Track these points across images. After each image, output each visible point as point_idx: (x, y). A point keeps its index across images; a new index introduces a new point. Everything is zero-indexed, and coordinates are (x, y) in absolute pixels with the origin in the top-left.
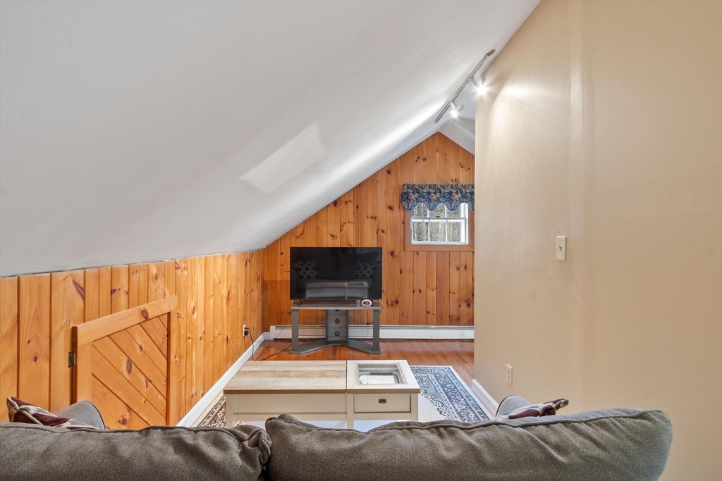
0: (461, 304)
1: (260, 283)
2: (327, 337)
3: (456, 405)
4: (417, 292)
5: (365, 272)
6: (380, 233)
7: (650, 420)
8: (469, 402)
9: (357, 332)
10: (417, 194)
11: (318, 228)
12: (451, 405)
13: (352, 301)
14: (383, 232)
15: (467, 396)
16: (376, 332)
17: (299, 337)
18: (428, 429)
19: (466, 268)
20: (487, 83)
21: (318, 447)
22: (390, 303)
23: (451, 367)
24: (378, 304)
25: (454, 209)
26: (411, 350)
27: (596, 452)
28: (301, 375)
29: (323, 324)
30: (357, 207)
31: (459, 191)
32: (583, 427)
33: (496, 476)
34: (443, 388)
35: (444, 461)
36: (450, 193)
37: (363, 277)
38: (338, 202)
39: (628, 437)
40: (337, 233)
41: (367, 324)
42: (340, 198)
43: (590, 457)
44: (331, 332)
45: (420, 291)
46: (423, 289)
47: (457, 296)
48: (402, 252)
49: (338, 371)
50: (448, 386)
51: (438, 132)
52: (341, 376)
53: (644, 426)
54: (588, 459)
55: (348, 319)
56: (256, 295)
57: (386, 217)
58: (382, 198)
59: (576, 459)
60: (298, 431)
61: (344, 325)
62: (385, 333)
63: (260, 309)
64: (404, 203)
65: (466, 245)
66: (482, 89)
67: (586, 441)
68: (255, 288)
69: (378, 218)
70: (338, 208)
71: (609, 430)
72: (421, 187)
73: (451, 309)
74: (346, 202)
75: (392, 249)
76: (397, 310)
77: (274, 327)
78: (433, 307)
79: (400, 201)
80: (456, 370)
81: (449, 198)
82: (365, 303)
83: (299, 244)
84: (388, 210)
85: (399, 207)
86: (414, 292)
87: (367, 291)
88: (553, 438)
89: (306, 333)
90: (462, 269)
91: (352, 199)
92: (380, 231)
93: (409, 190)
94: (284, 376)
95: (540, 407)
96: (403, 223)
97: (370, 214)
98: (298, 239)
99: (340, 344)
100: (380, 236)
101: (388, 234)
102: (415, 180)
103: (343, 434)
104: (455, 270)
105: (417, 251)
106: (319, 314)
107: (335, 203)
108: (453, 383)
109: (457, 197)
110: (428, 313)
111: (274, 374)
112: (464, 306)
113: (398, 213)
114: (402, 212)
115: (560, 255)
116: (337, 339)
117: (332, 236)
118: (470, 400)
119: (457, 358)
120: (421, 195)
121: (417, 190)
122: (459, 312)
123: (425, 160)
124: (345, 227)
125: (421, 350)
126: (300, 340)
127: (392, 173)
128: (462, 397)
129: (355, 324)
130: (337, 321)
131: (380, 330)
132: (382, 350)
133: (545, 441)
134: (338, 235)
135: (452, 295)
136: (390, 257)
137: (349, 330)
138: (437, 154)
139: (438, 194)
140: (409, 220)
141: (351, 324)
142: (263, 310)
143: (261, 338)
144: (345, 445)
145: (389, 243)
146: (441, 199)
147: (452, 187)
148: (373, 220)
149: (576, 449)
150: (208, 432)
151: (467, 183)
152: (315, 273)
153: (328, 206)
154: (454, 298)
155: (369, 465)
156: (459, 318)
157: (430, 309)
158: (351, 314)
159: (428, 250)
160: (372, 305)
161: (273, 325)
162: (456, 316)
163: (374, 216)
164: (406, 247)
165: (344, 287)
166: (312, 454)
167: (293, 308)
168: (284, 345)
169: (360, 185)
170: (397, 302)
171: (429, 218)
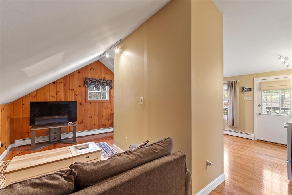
0: (106, 120)
1: (9, 120)
2: (50, 140)
3: (109, 154)
4: (90, 118)
5: (65, 112)
6: (75, 96)
7: (170, 139)
8: (113, 152)
9: (64, 136)
10: (90, 82)
11: (44, 94)
12: (107, 154)
13: (63, 123)
14: (77, 95)
15: (112, 150)
16: (75, 135)
17: (36, 143)
18: (124, 154)
19: (108, 108)
20: (119, 48)
21: (94, 168)
22: (79, 123)
23: (105, 142)
24: (76, 124)
25: (104, 88)
26: (89, 139)
27: (162, 148)
28: (48, 156)
29: (47, 135)
30: (65, 85)
31: (106, 82)
32: (158, 143)
33: (145, 159)
34: (103, 149)
35: (133, 160)
36: (103, 82)
37: (64, 114)
38: (56, 82)
39: (167, 143)
40: (55, 95)
41: (70, 132)
42: (56, 81)
43: (161, 149)
44: (52, 138)
45: (92, 117)
46: (93, 116)
47: (105, 118)
48: (85, 103)
49: (66, 151)
50: (105, 148)
51: (98, 60)
52: (68, 153)
53: (169, 140)
54: (161, 150)
55: (60, 131)
56: (7, 126)
57: (78, 90)
58: (76, 82)
59: (159, 151)
60: (85, 166)
61: (59, 134)
62: (78, 135)
63: (9, 133)
64: (85, 85)
65: (108, 100)
66: (117, 50)
67: (160, 146)
68: (7, 122)
69: (74, 90)
70: (55, 85)
71: (163, 143)
72: (92, 79)
73: (103, 123)
74: (60, 83)
75: (80, 102)
76: (83, 125)
77: (18, 140)
78: (96, 123)
79: (84, 84)
80: (106, 143)
81: (102, 84)
82: (69, 124)
83: (34, 100)
84: (79, 87)
85: (83, 86)
86: (89, 118)
87: (67, 119)
88: (153, 148)
89: (38, 140)
90: (107, 108)
91: (62, 82)
92: (75, 95)
93: (88, 80)
94: (40, 159)
95: (143, 144)
96: (85, 92)
97: (71, 88)
98: (34, 98)
99: (57, 142)
100: (75, 97)
101: (79, 96)
102: (90, 76)
103: (101, 162)
104: (104, 109)
105: (91, 102)
106: (45, 131)
107: (54, 83)
108: (106, 147)
109: (105, 84)
110: (95, 125)
111: (33, 159)
112: (107, 121)
113: (83, 89)
114: (85, 88)
115: (141, 103)
116: (55, 140)
117: (52, 97)
118: (113, 151)
119: (106, 139)
120: (92, 82)
121: (91, 80)
122: (106, 123)
123: (93, 69)
124: (59, 93)
125: (93, 138)
126: (36, 144)
127: (80, 73)
128: (110, 151)
129: (64, 133)
130: (55, 133)
131: (77, 134)
132: (77, 141)
133: (152, 148)
134: (56, 96)
135: (103, 118)
136: (80, 105)
137: (61, 136)
138: (98, 68)
139: (98, 82)
140: (87, 91)
141: (62, 133)
142: (11, 133)
143: (9, 147)
144: (103, 164)
145: (79, 99)
146: (99, 84)
147: (103, 80)
148: (72, 91)
149: (159, 149)
150: (47, 177)
151: (108, 79)
152: (39, 113)
153: (50, 84)
154: (104, 118)
155: (113, 167)
156: (105, 125)
157: (95, 124)
158: (62, 129)
159: (95, 102)
160: (73, 124)
161: (17, 139)
162: (104, 125)
163: (72, 89)
164: (86, 101)
165: (56, 119)
166: (94, 170)
167: (31, 130)
168: (26, 148)
169: (66, 76)
170: (82, 122)
171: (95, 91)
